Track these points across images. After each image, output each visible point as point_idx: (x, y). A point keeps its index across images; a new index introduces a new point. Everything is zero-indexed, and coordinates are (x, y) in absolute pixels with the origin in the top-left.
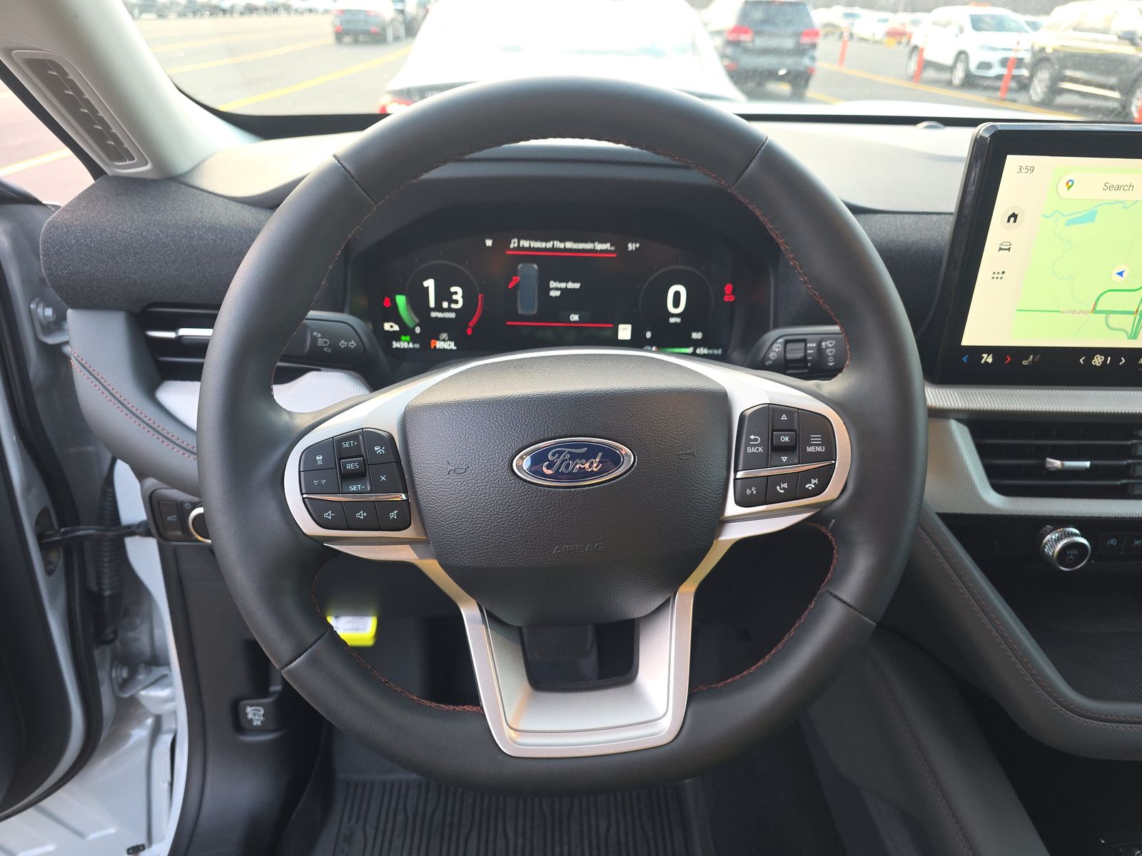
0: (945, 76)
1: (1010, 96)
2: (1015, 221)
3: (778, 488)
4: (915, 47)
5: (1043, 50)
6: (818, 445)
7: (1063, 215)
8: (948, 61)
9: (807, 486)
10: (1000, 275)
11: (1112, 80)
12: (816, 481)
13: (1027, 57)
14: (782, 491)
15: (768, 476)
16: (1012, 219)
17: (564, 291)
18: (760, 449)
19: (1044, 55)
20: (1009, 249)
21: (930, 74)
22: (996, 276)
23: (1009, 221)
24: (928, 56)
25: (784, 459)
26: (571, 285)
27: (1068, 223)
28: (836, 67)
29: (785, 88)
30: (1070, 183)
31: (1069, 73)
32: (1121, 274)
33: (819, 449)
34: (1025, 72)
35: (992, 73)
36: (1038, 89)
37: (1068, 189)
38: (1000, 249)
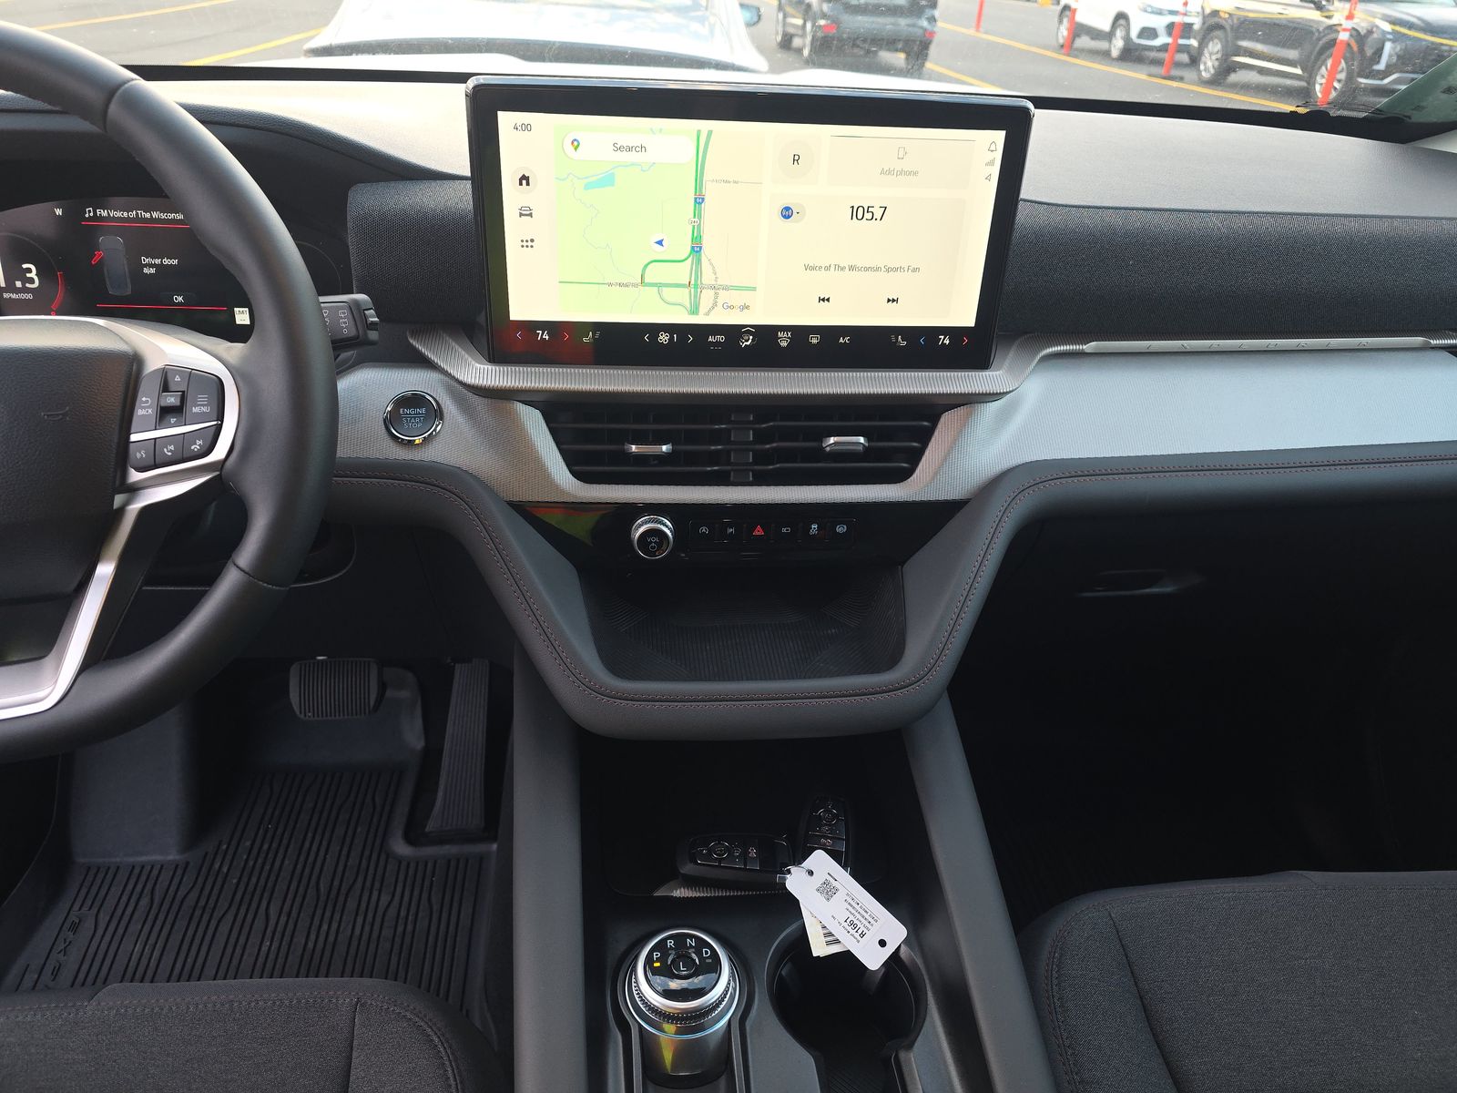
0: (1103, 45)
1: (1175, 72)
2: (528, 184)
3: (165, 450)
4: (1066, 8)
5: (1215, 13)
6: (203, 405)
7: (579, 179)
8: (1105, 26)
9: (193, 447)
10: (530, 244)
11: (1293, 54)
12: (201, 442)
13: (1197, 23)
14: (170, 454)
15: (155, 439)
16: (524, 182)
17: (159, 267)
18: (150, 411)
19: (1216, 20)
20: (531, 215)
21: (1084, 42)
22: (525, 244)
23: (521, 184)
24: (1081, 18)
25: (173, 421)
26: (166, 261)
27: (587, 187)
28: (972, 32)
29: (899, 59)
30: (576, 143)
31: (1244, 44)
32: (660, 243)
33: (204, 409)
34: (1194, 43)
35: (1157, 42)
36: (1209, 64)
37: (576, 149)
38: (521, 215)
